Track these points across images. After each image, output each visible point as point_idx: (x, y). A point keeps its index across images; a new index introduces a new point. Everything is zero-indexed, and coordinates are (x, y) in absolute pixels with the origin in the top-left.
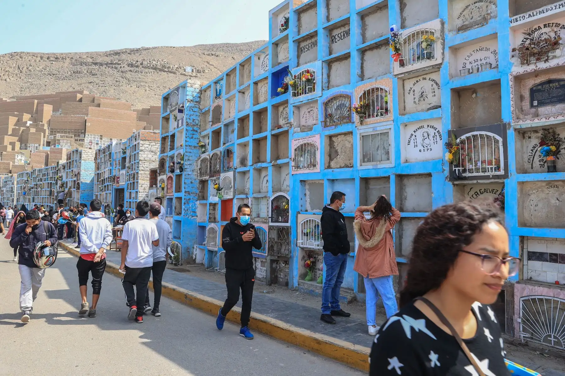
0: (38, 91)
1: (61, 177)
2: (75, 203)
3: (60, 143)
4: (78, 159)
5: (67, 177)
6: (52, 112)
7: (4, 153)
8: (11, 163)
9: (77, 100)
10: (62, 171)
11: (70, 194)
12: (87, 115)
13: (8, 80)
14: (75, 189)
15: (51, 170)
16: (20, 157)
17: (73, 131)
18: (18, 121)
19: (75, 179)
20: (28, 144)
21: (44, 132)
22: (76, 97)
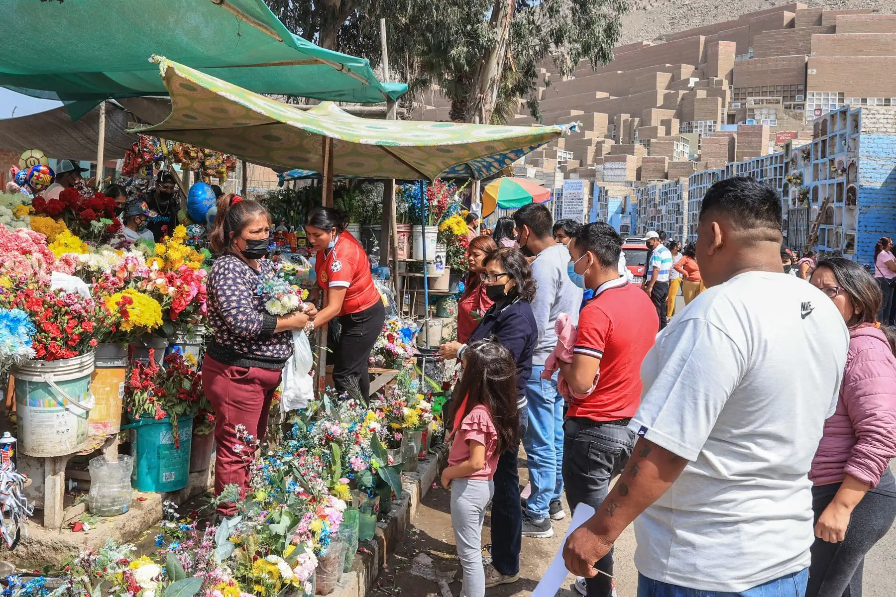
0: (703, 21)
1: (800, 177)
2: (842, 236)
3: (754, 115)
4: (848, 130)
5: (816, 177)
6: (734, 55)
7: (653, 140)
8: (667, 158)
9: (784, 24)
10: (801, 162)
11: (827, 216)
12: (809, 52)
13: (649, 7)
14: (843, 204)
15: (771, 164)
16: (681, 148)
17: (779, 88)
18: (673, 79)
19: (842, 179)
20: (694, 122)
21: (723, 94)
22: (782, 18)
